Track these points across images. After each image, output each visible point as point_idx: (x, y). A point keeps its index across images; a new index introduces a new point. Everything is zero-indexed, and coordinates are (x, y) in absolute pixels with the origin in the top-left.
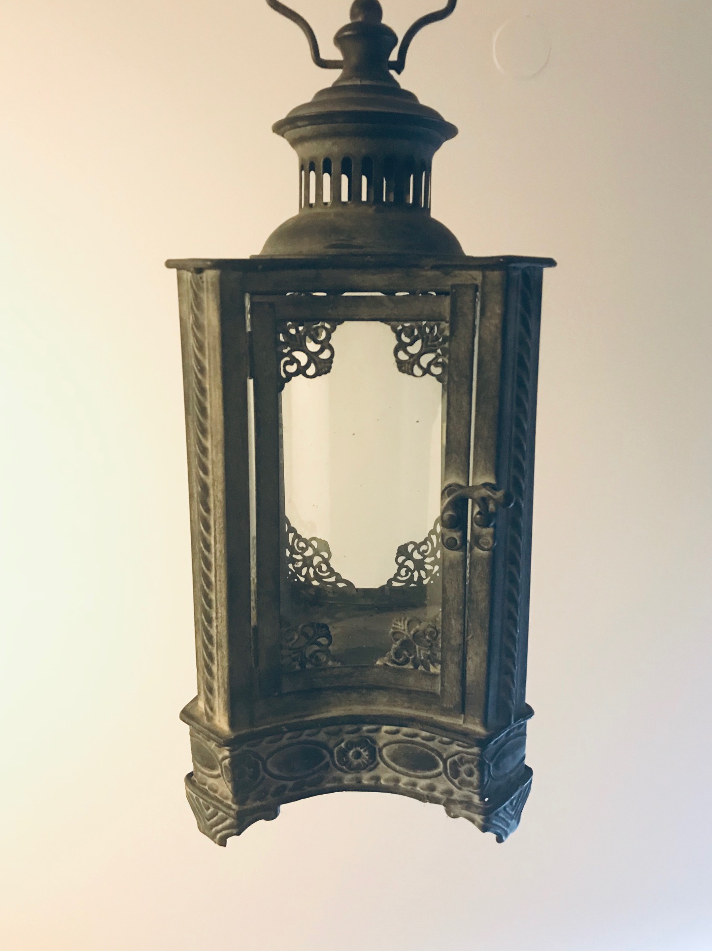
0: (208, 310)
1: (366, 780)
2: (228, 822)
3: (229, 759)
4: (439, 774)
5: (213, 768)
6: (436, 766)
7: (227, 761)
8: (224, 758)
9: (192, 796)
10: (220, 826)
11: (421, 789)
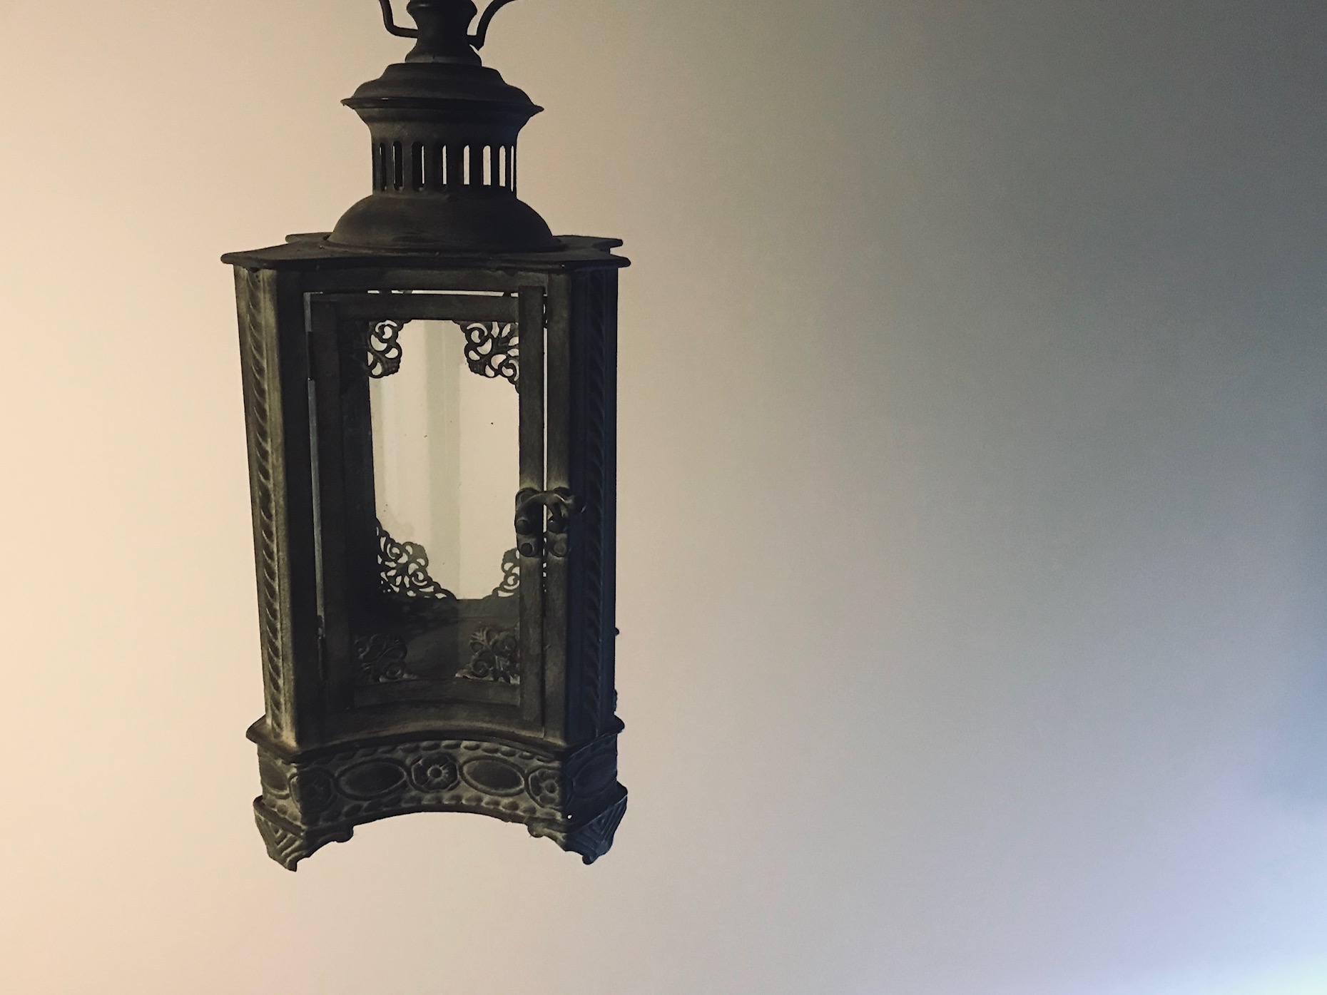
0: (265, 309)
1: (447, 800)
2: (297, 843)
3: (296, 777)
4: (521, 791)
5: (282, 788)
6: (518, 783)
7: (294, 780)
8: (292, 777)
9: (261, 820)
10: (289, 849)
11: (503, 807)
